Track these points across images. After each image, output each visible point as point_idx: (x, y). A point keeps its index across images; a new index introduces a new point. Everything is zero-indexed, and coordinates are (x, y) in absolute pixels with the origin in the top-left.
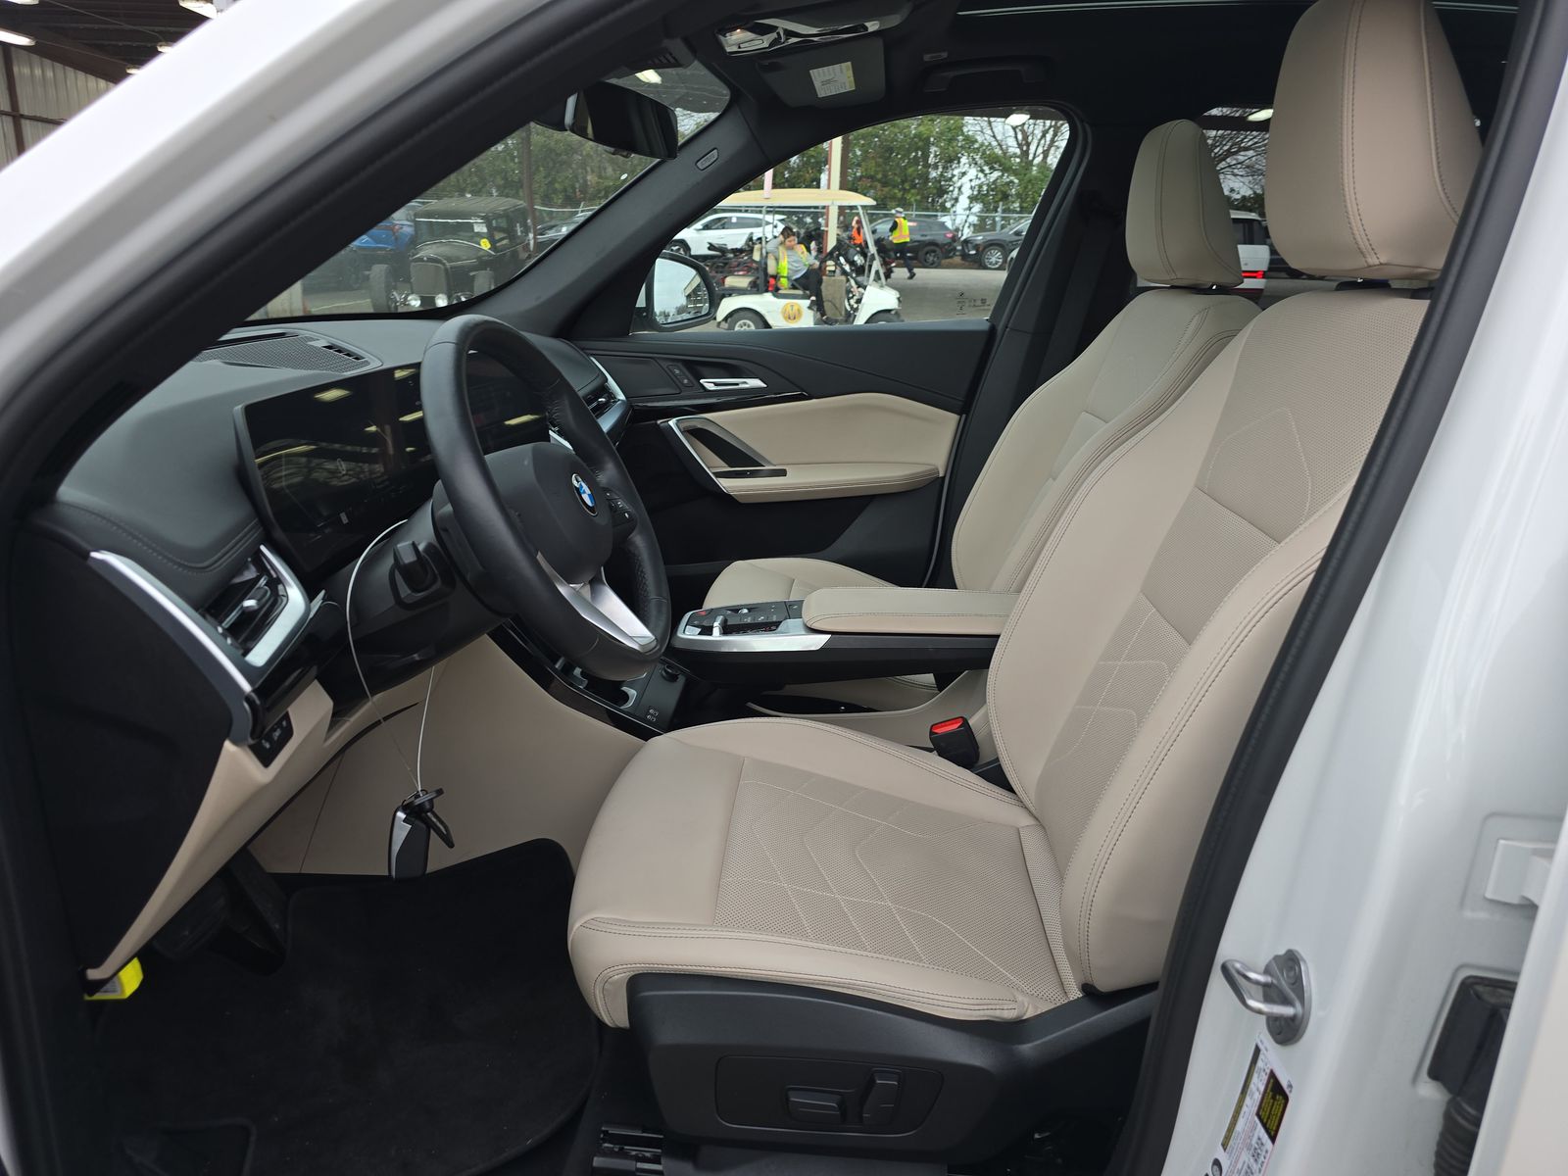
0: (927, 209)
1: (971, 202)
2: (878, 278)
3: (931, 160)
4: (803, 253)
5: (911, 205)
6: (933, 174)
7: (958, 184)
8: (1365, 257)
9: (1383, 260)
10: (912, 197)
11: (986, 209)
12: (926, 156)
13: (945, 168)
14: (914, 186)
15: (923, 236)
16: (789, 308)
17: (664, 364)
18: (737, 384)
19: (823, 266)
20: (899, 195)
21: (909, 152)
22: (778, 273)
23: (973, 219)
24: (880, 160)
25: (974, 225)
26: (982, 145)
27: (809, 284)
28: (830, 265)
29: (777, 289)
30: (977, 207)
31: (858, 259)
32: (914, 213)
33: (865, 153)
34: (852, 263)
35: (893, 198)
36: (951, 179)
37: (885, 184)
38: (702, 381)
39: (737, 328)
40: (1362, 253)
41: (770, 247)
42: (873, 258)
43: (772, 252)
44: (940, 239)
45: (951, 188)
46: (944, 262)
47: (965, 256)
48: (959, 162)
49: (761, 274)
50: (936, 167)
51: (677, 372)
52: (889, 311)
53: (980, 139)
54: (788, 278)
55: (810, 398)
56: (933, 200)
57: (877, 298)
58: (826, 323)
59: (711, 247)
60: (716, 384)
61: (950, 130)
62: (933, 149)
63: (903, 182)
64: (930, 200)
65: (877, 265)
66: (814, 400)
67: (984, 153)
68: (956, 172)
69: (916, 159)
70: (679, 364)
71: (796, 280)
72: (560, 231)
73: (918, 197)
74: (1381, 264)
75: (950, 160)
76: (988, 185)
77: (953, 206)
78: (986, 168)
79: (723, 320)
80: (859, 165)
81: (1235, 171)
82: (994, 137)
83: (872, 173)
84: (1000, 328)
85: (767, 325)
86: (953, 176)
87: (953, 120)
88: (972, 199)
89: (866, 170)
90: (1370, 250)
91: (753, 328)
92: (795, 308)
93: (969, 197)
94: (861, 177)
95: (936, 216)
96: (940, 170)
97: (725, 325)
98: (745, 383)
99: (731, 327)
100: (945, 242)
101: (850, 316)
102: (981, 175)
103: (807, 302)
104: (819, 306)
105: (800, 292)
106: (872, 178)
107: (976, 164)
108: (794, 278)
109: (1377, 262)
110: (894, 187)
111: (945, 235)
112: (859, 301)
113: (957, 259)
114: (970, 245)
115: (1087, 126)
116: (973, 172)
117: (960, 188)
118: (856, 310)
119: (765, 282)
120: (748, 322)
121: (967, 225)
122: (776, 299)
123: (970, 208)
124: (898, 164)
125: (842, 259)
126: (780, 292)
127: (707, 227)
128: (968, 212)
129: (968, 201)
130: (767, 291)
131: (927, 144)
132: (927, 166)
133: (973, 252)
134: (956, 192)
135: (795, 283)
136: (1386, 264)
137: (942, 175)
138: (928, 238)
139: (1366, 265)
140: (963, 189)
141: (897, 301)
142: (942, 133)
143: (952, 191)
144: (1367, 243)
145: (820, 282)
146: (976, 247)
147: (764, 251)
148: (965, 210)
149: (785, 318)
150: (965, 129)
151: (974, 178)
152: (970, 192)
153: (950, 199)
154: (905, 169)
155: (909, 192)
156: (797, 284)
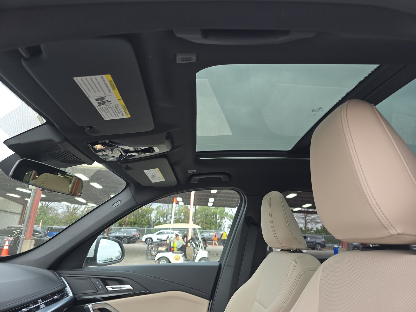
0: (217, 230)
2: (202, 248)
3: (217, 218)
4: (182, 241)
5: (212, 229)
6: (218, 221)
8: (387, 230)
9: (400, 231)
10: (213, 227)
12: (216, 217)
13: (221, 220)
14: (213, 224)
16: (176, 256)
17: (92, 280)
18: (121, 288)
19: (187, 244)
20: (210, 226)
21: (212, 216)
22: (174, 247)
24: (204, 218)
26: (230, 215)
27: (183, 249)
28: (189, 244)
29: (173, 251)
31: (197, 243)
33: (201, 215)
34: (196, 244)
35: (208, 227)
36: (222, 223)
37: (206, 223)
38: (107, 287)
39: (161, 263)
40: (385, 227)
41: (172, 239)
42: (200, 242)
43: (172, 240)
48: (224, 218)
49: (169, 247)
50: (219, 220)
51: (97, 283)
52: (205, 258)
53: (229, 213)
54: (177, 248)
55: (150, 293)
56: (218, 228)
57: (202, 254)
58: (187, 261)
59: (158, 239)
60: (112, 288)
61: (222, 211)
62: (218, 215)
63: (210, 223)
64: (217, 228)
65: (201, 244)
66: (152, 294)
68: (224, 221)
69: (213, 218)
70: (99, 280)
71: (179, 248)
72: (116, 234)
74: (399, 234)
75: (222, 218)
79: (157, 260)
80: (199, 219)
82: (233, 213)
84: (223, 265)
85: (170, 262)
87: (222, 208)
89: (201, 220)
90: (390, 226)
91: (165, 262)
92: (178, 256)
94: (200, 222)
95: (219, 231)
96: (220, 220)
97: (157, 262)
98: (124, 287)
99: (159, 263)
101: (194, 258)
102: (230, 222)
103: (182, 255)
104: (185, 256)
105: (180, 252)
106: (203, 222)
107: (229, 219)
109: (396, 233)
112: (197, 254)
115: (245, 196)
116: (228, 221)
117: (225, 225)
118: (196, 257)
119: (170, 249)
120: (164, 261)
122: (173, 254)
124: (209, 219)
125: (193, 243)
127: (158, 234)
129: (227, 228)
130: (170, 251)
131: (216, 214)
132: (216, 219)
135: (179, 250)
136: (402, 234)
137: (220, 222)
139: (389, 235)
140: (226, 225)
141: (207, 255)
142: (220, 212)
144: (387, 222)
145: (186, 249)
147: (170, 240)
149: (175, 259)
150: (225, 211)
151: (228, 223)
152: (227, 226)
153: (223, 227)
154: (211, 220)
155: (212, 225)
156: (179, 249)
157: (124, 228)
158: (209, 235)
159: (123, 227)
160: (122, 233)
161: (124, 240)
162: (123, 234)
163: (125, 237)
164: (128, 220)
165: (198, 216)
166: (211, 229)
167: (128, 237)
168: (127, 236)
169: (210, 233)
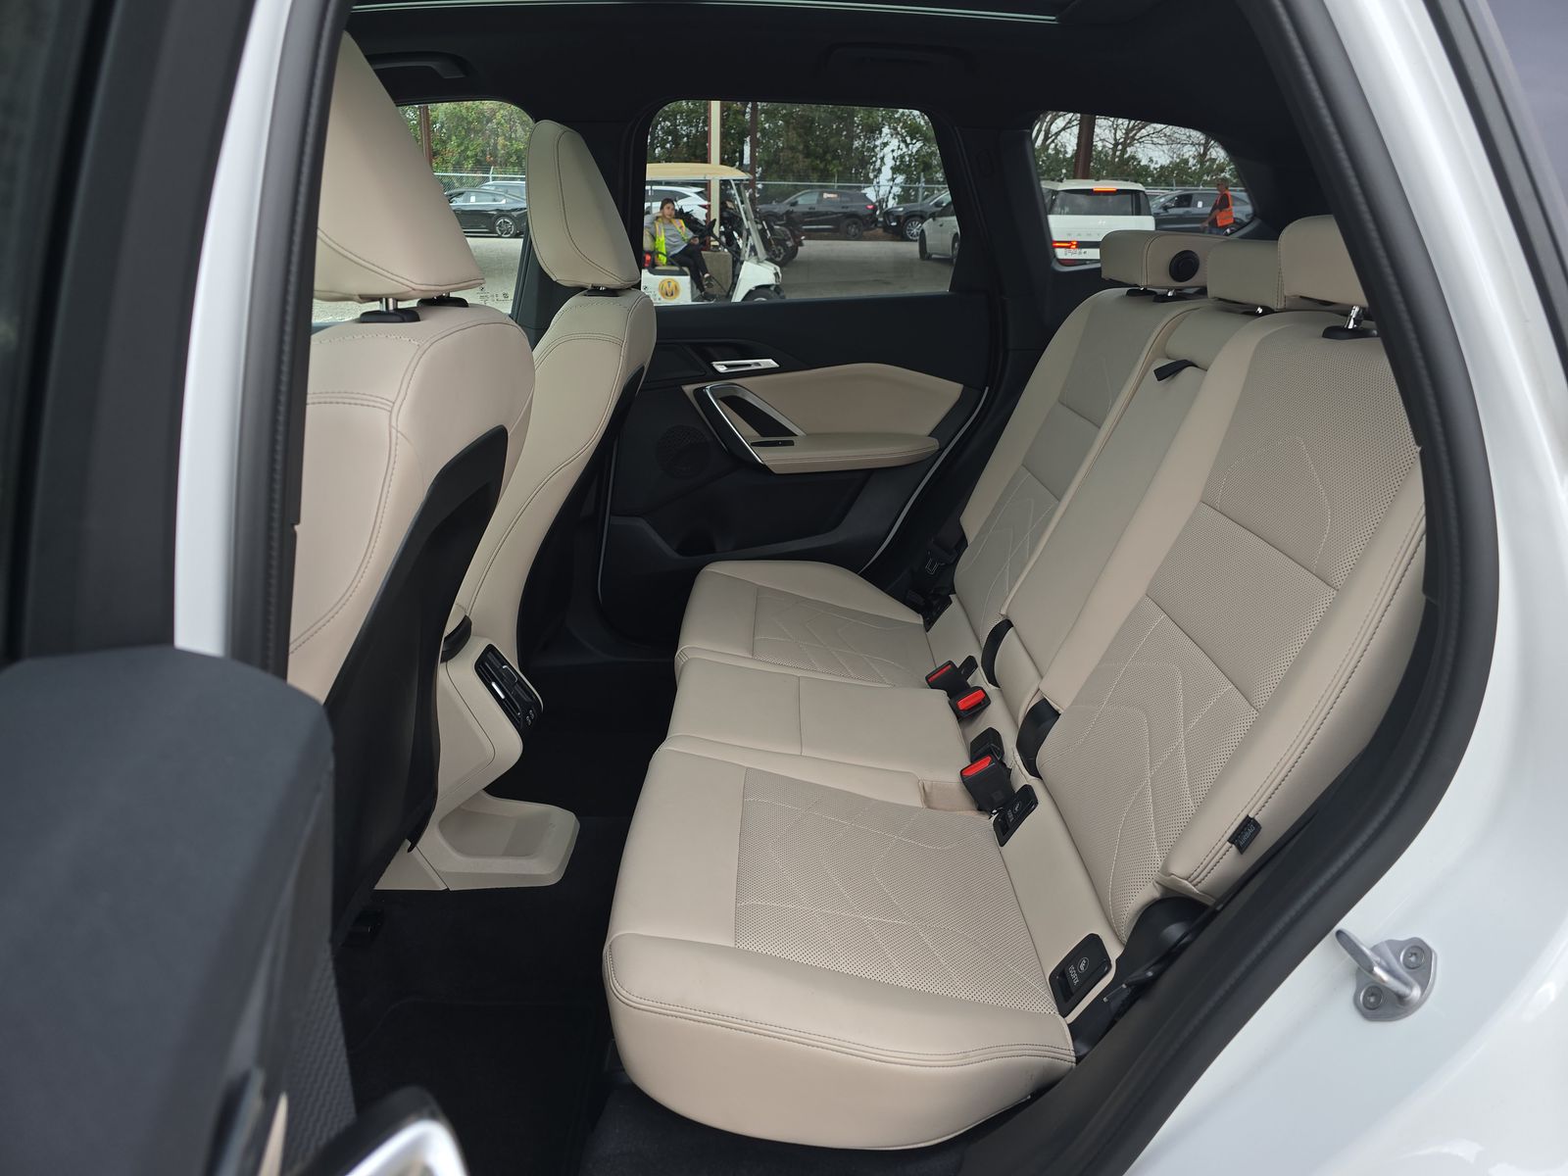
0: (849, 181)
1: (893, 173)
2: (753, 253)
3: (854, 130)
4: (681, 227)
5: (832, 176)
6: (856, 144)
7: (881, 155)
10: (834, 168)
11: (908, 180)
12: (848, 126)
13: (867, 138)
14: (836, 157)
15: (843, 207)
16: (666, 285)
20: (822, 165)
21: (832, 122)
22: (654, 250)
23: (897, 190)
24: (801, 130)
25: (899, 196)
27: (688, 259)
29: (655, 266)
30: (900, 179)
32: (836, 184)
33: (786, 123)
35: (816, 168)
36: (873, 149)
37: (807, 155)
42: (748, 233)
44: (861, 211)
45: (874, 159)
46: (865, 233)
47: (886, 228)
48: (881, 133)
50: (859, 137)
52: (768, 286)
54: (666, 254)
56: (856, 171)
62: (857, 120)
63: (825, 153)
64: (853, 171)
67: (905, 122)
68: (878, 143)
69: (839, 132)
71: (674, 256)
73: (840, 169)
75: (872, 130)
76: (910, 156)
77: (876, 177)
78: (908, 139)
80: (780, 136)
81: (1155, 139)
83: (794, 144)
86: (875, 146)
88: (895, 170)
89: (787, 141)
92: (672, 284)
93: (892, 168)
95: (860, 187)
96: (863, 140)
100: (866, 213)
102: (902, 145)
104: (698, 282)
105: (676, 268)
106: (794, 149)
107: (898, 134)
108: (672, 253)
110: (817, 158)
111: (866, 206)
113: (880, 231)
114: (891, 217)
116: (894, 143)
117: (882, 159)
121: (891, 196)
122: (652, 275)
123: (893, 179)
124: (820, 136)
126: (657, 268)
128: (891, 183)
129: (890, 172)
132: (849, 136)
133: (894, 224)
134: (879, 162)
137: (863, 145)
138: (848, 210)
140: (885, 160)
141: (775, 276)
143: (875, 162)
146: (897, 218)
148: (889, 181)
149: (665, 295)
151: (896, 148)
152: (892, 163)
153: (874, 170)
154: (827, 139)
155: (830, 162)
156: (673, 259)
157: (494, 179)
158: (820, 200)
159: (490, 176)
160: (491, 198)
161: (500, 226)
162: (495, 200)
163: (501, 213)
164: (505, 146)
165: (776, 125)
166: (825, 176)
167: (515, 214)
168: (509, 207)
169: (821, 195)
